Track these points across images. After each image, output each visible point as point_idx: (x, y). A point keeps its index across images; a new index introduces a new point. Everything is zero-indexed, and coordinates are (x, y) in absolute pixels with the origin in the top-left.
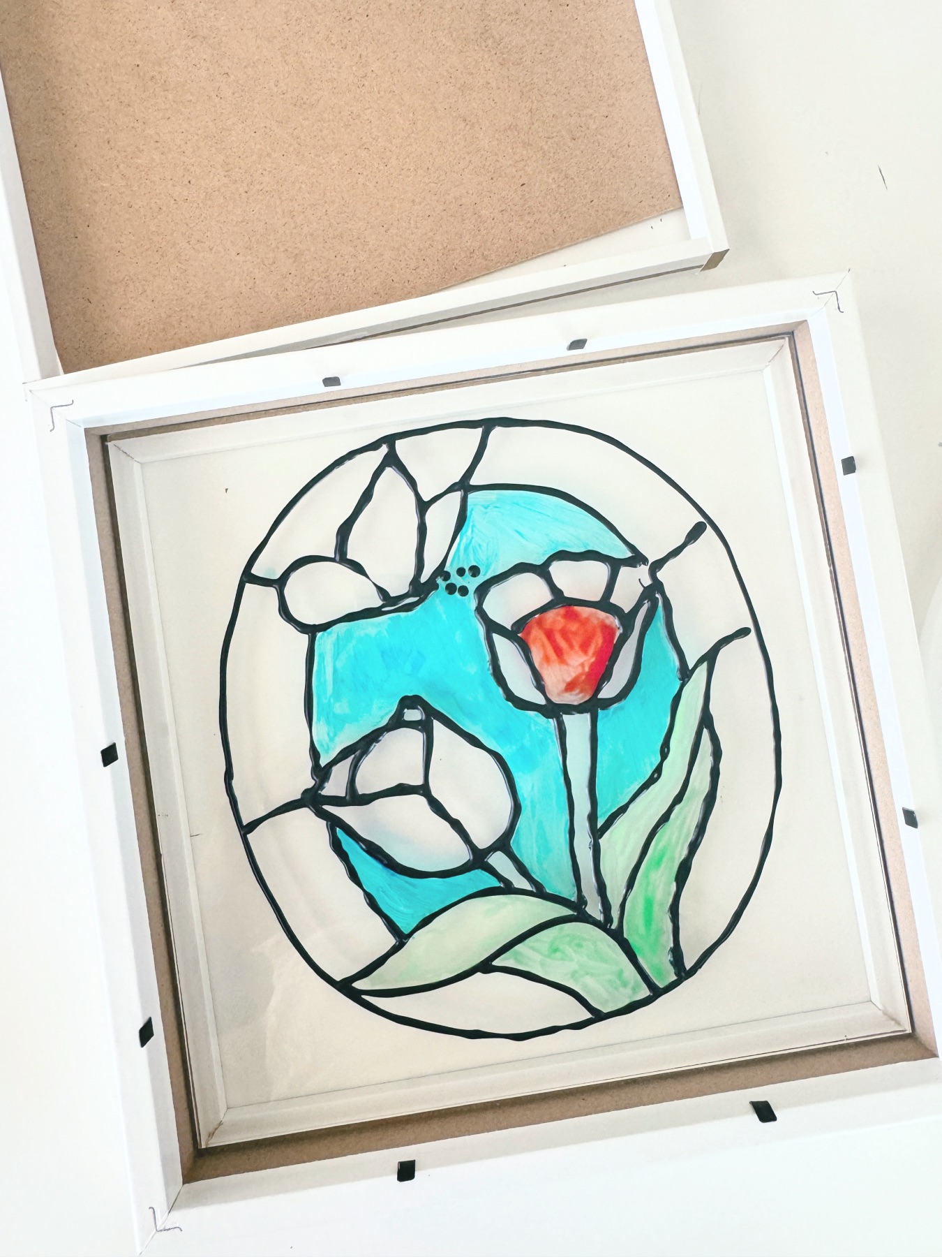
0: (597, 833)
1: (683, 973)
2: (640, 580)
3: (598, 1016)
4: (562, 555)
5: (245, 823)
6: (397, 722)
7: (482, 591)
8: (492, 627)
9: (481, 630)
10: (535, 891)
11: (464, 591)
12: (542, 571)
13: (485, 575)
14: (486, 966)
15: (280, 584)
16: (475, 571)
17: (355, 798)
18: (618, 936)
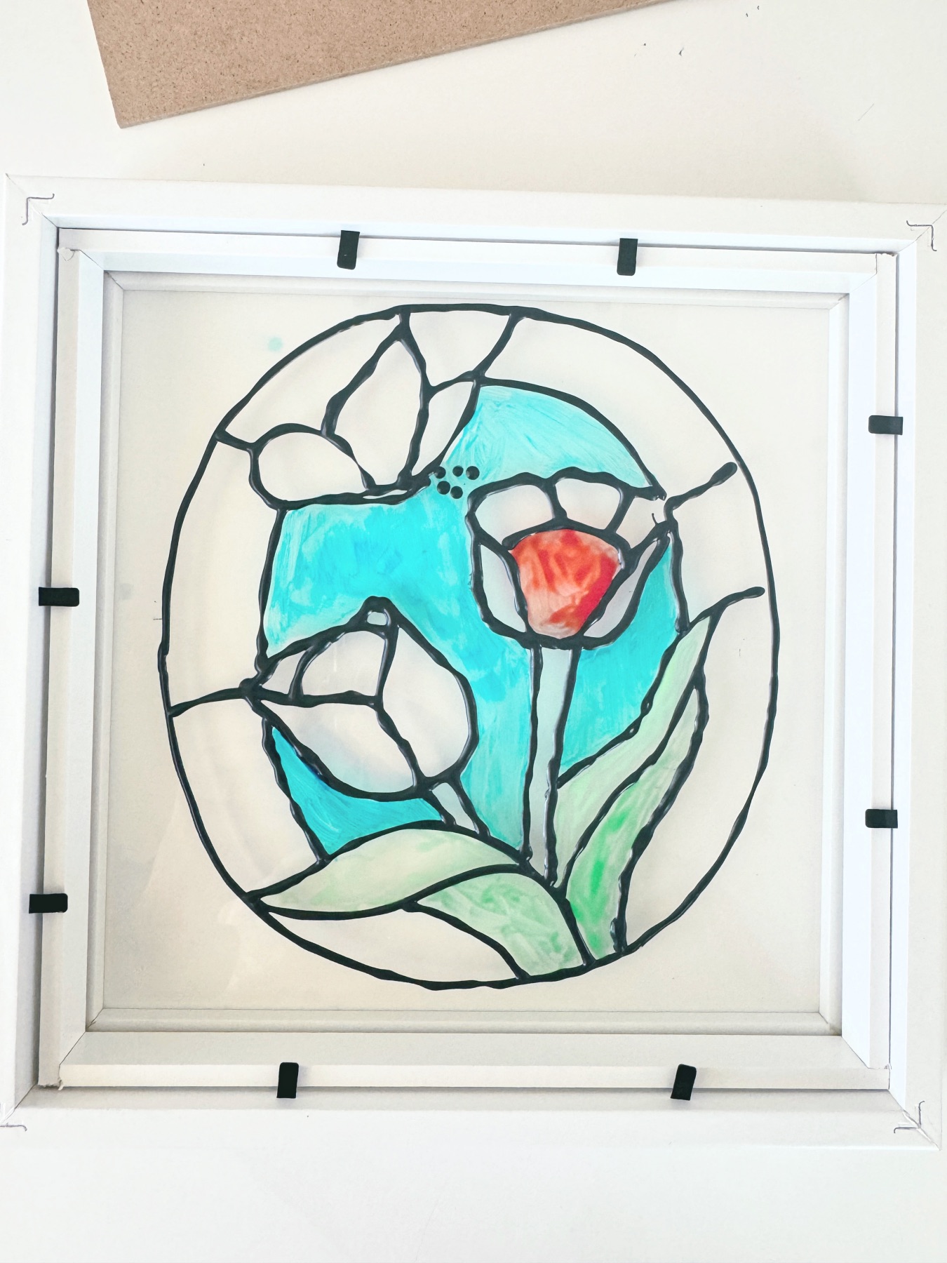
0: (557, 781)
1: (623, 948)
2: (653, 514)
3: (522, 978)
4: (572, 473)
5: (172, 705)
6: (359, 623)
7: (478, 496)
8: (481, 538)
9: (469, 538)
10: (478, 832)
11: (457, 493)
12: (548, 486)
13: (483, 479)
14: (410, 904)
15: (255, 449)
16: (474, 473)
17: (298, 698)
18: (559, 896)
